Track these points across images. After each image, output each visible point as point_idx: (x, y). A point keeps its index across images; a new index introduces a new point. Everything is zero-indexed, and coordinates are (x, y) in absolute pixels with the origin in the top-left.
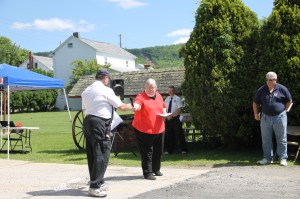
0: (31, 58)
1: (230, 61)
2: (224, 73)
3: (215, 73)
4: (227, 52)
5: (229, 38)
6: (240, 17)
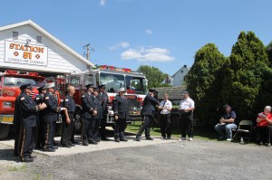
0: (167, 78)
1: (206, 82)
2: (203, 89)
3: (198, 89)
4: (205, 78)
5: (207, 70)
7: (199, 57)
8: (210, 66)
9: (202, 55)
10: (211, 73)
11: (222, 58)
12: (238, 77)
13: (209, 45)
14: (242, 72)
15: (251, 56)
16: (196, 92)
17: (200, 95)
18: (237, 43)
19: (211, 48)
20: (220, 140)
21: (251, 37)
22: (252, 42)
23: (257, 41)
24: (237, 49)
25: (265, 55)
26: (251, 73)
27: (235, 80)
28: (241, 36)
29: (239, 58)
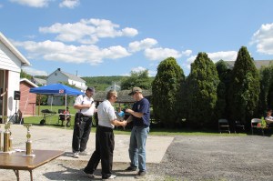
1: (176, 89)
2: (173, 94)
3: (170, 94)
4: (174, 85)
6: (178, 71)
10: (178, 81)
12: (204, 86)
14: (206, 83)
15: (210, 71)
16: (168, 97)
22: (207, 61)
26: (212, 84)
27: (202, 88)
28: (200, 55)
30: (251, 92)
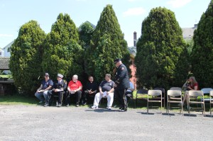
1: (29, 55)
2: (25, 60)
3: (21, 60)
4: (28, 51)
5: (30, 44)
7: (23, 31)
8: (32, 41)
9: (26, 30)
10: (33, 46)
11: (44, 35)
12: (56, 51)
13: (33, 21)
14: (59, 47)
15: (67, 35)
16: (19, 63)
17: (23, 65)
18: (56, 23)
19: (34, 24)
20: (39, 104)
21: (67, 19)
22: (67, 23)
23: (71, 22)
24: (56, 28)
25: (77, 34)
26: (65, 48)
27: (53, 53)
28: (59, 17)
29: (57, 35)
30: (105, 57)
